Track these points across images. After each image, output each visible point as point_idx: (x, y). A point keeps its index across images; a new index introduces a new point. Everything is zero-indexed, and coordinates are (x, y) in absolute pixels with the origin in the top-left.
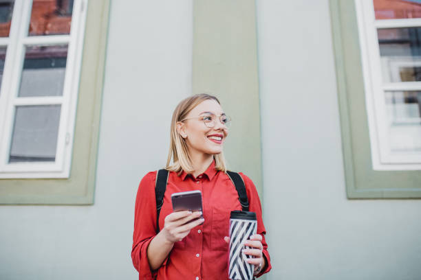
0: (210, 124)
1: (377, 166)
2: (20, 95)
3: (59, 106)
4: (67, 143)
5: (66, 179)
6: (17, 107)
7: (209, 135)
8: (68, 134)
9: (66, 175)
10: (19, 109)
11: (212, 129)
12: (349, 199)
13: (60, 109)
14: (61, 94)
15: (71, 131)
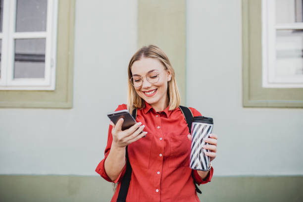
1: (265, 84)
2: (17, 30)
3: (44, 39)
4: (52, 66)
5: (52, 91)
6: (15, 40)
8: (52, 60)
9: (52, 88)
10: (17, 41)
12: (244, 107)
13: (45, 41)
14: (45, 30)
15: (54, 57)
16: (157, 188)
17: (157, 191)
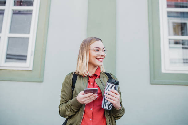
0: (98, 53)
1: (163, 71)
2: (10, 32)
3: (28, 38)
4: (32, 55)
5: (31, 71)
6: (9, 38)
7: (97, 57)
8: (32, 51)
9: (31, 69)
10: (10, 39)
11: (99, 55)
12: (151, 84)
13: (29, 40)
14: (29, 33)
15: (33, 50)
16: (90, 118)
17: (91, 119)
